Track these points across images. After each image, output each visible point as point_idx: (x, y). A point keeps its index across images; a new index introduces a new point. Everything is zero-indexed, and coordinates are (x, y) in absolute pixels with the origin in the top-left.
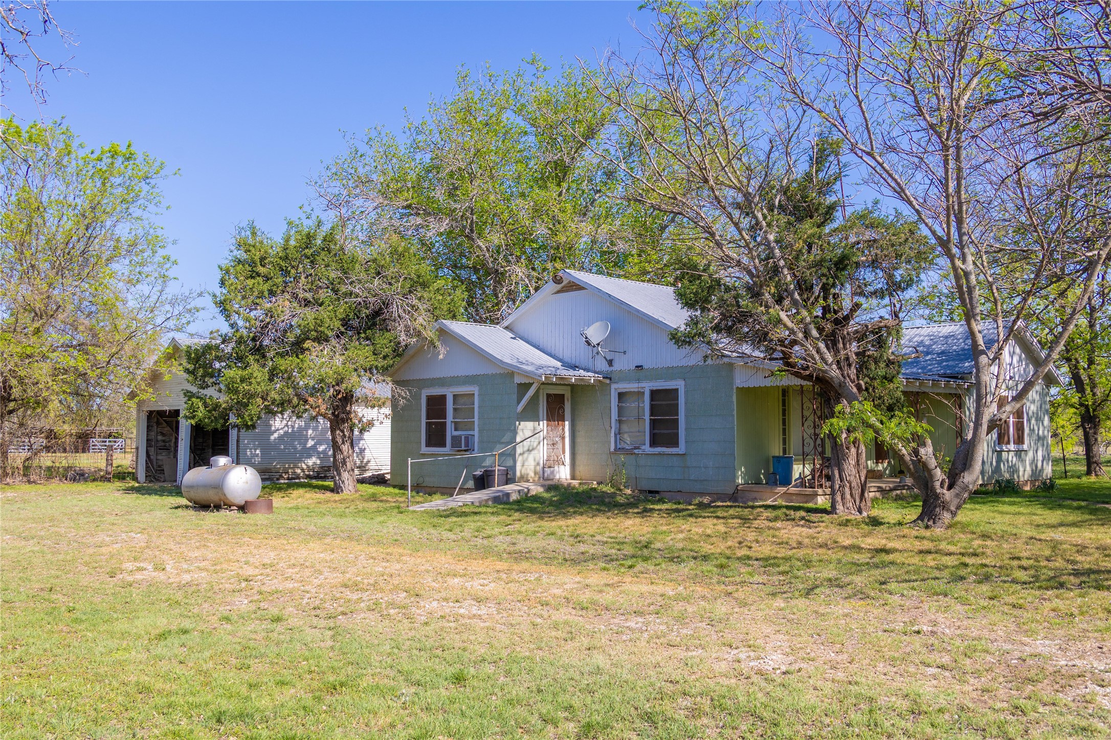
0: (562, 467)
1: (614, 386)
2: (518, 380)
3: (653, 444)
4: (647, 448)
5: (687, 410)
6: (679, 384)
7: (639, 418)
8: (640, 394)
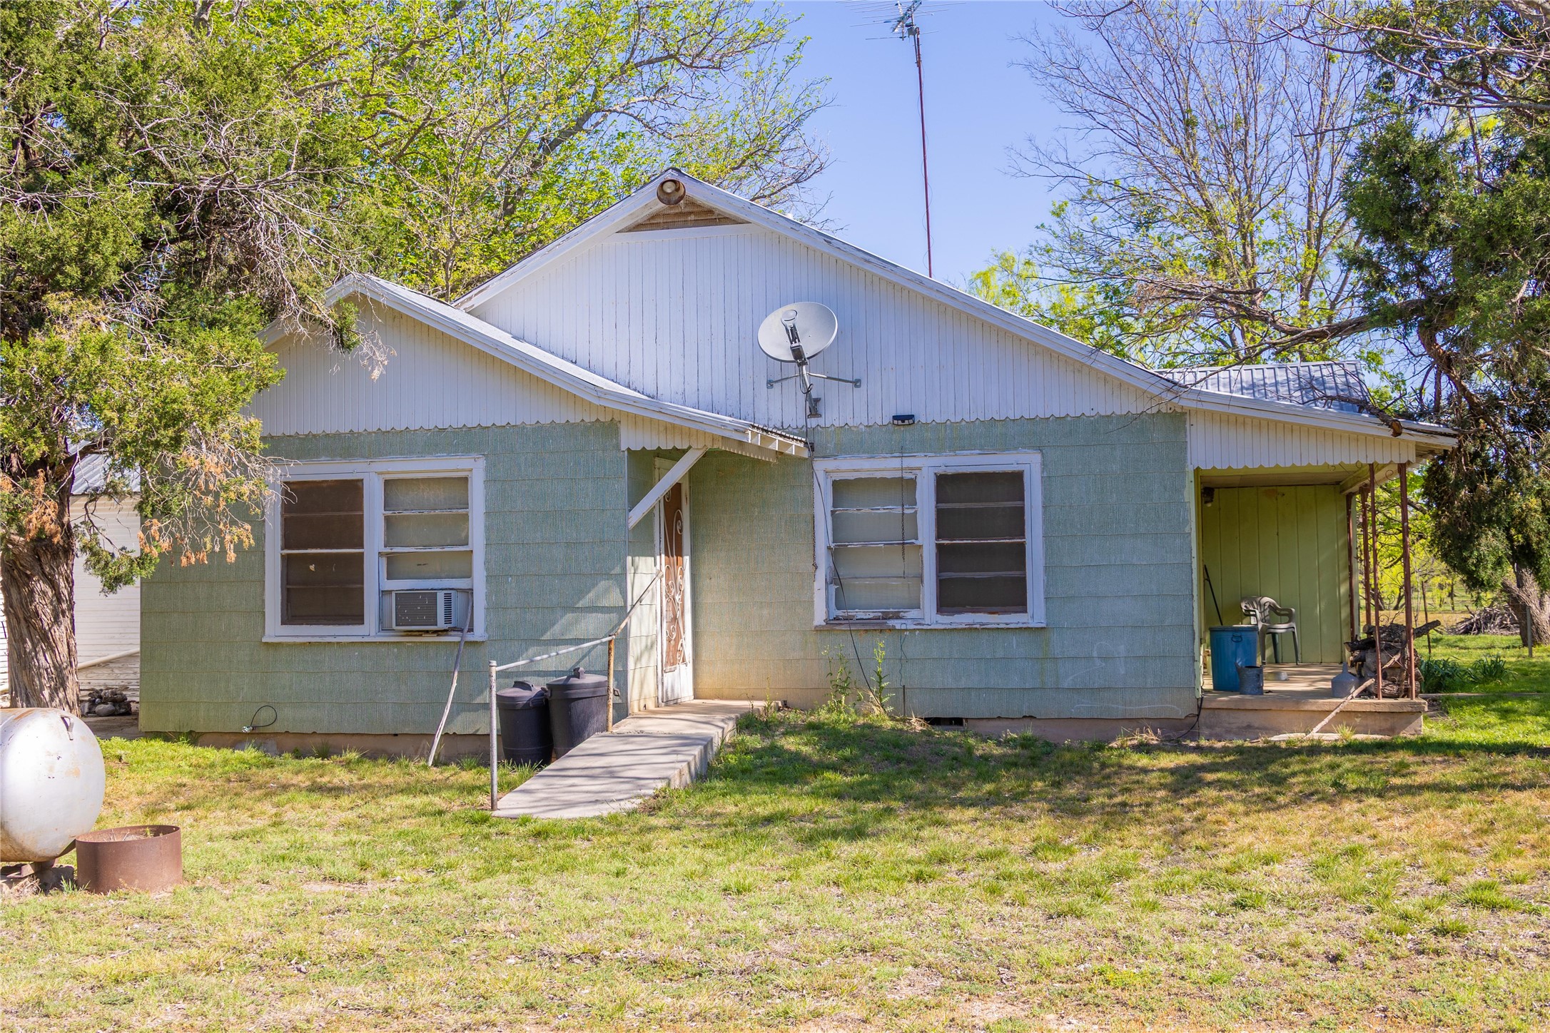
0: (683, 666)
1: (820, 466)
2: (632, 439)
3: (946, 603)
4: (928, 613)
5: (1047, 521)
6: (1029, 463)
7: (905, 543)
8: (906, 486)
